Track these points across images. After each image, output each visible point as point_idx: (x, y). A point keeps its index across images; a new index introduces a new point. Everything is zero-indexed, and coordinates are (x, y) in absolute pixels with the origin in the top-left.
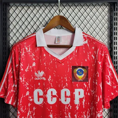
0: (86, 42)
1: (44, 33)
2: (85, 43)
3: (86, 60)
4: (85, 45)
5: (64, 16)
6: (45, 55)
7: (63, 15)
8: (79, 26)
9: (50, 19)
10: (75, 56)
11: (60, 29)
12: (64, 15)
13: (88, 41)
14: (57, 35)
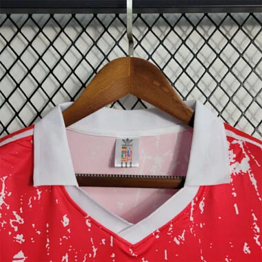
0: (244, 166)
1: (66, 126)
2: (238, 171)
3: (246, 249)
4: (240, 179)
5: (150, 61)
6: (66, 221)
7: (144, 56)
8: (208, 99)
9: (95, 71)
10: (197, 229)
11: (132, 109)
12: (150, 57)
13: (251, 162)
14: (122, 135)
